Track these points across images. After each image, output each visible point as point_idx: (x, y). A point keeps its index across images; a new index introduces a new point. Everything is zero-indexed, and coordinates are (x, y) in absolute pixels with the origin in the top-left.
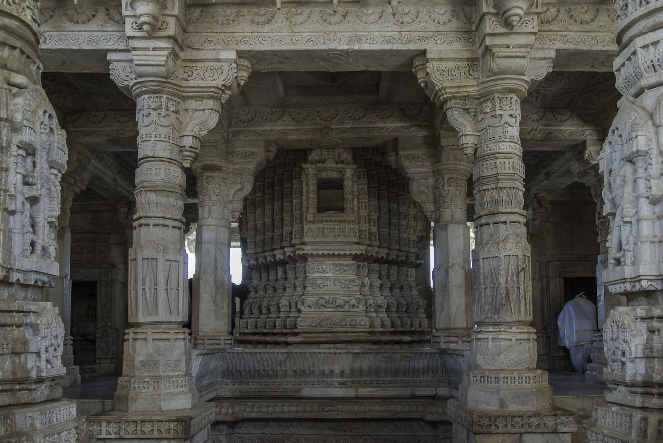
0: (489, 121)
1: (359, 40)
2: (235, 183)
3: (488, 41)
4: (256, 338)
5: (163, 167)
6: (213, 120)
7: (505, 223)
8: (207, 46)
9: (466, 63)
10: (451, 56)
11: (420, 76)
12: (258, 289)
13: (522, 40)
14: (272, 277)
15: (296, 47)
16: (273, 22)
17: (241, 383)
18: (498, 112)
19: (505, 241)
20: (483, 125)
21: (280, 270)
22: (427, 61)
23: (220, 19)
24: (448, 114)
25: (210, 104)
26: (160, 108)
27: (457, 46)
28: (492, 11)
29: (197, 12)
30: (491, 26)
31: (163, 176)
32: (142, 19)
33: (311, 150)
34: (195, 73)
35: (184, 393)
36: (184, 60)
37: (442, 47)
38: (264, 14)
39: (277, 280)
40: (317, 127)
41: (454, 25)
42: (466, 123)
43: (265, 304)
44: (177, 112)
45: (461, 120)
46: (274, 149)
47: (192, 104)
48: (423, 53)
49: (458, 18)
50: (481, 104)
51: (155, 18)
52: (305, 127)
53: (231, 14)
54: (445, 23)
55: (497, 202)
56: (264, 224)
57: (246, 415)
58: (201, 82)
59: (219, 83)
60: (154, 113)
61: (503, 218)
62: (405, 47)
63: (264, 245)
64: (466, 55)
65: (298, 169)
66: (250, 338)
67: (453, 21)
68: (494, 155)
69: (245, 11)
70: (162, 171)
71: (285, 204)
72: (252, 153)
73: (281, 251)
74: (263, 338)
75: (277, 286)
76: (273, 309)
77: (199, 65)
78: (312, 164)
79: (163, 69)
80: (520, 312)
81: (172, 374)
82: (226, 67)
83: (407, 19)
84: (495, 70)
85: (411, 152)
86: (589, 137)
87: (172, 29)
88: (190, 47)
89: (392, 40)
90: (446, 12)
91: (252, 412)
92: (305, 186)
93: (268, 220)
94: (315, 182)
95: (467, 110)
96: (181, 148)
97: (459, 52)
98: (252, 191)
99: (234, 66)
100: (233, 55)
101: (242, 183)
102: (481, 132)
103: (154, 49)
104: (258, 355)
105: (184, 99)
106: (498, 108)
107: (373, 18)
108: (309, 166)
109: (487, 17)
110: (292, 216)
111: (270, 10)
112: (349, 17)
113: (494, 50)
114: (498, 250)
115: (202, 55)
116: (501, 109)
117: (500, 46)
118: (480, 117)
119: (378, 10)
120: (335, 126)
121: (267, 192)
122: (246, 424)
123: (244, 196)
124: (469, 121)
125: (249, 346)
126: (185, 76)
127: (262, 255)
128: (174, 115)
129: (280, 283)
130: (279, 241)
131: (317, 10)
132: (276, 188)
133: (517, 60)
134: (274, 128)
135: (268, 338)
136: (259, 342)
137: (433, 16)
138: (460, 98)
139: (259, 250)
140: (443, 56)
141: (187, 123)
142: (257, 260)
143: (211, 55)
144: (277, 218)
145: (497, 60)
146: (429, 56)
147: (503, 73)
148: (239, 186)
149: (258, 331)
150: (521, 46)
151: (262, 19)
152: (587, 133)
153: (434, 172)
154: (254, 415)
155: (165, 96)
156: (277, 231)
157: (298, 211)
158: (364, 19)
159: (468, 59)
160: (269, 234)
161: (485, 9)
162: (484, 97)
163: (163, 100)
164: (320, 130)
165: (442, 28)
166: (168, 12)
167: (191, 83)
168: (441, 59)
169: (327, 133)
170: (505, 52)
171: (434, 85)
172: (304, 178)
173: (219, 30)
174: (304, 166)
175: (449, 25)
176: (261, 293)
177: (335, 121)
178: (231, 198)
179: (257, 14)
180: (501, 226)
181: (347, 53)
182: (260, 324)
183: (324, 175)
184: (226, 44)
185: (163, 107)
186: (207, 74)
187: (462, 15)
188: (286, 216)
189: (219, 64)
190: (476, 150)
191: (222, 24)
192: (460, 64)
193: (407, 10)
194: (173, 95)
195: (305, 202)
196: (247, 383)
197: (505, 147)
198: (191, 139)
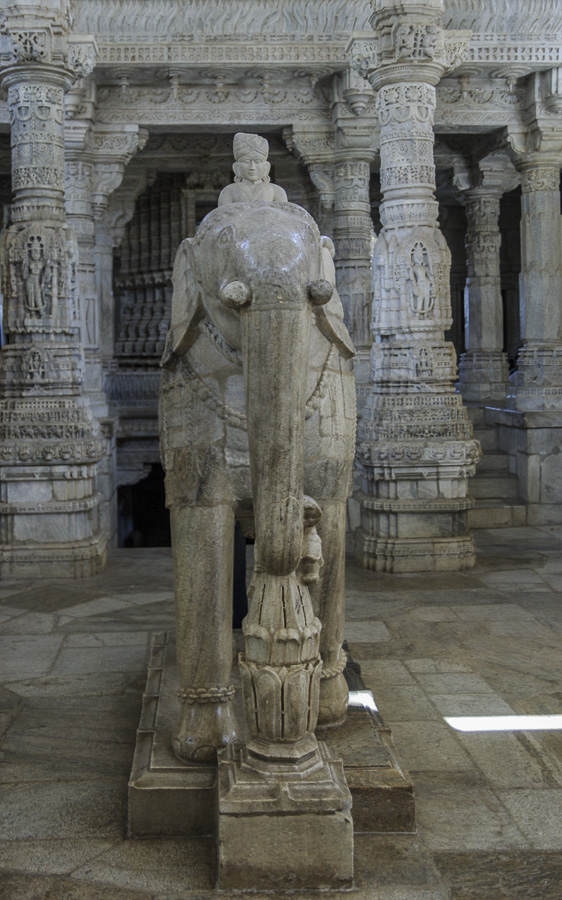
0: (342, 184)
1: (239, 117)
2: (117, 210)
3: (340, 124)
4: (135, 361)
5: (81, 223)
6: (118, 180)
7: (354, 267)
8: (114, 121)
9: (324, 135)
10: (312, 130)
11: (288, 142)
12: (135, 310)
13: (366, 123)
14: (149, 299)
15: (187, 123)
16: (169, 100)
17: (128, 404)
18: (350, 177)
19: (353, 282)
20: (339, 185)
21: (158, 293)
22: (293, 134)
23: (125, 98)
24: (311, 175)
25: (117, 168)
26: (77, 173)
27: (316, 122)
28: (343, 100)
29: (106, 92)
30: (341, 112)
31: (81, 230)
32: (68, 109)
33: (189, 173)
34: (104, 143)
35: (102, 405)
36: (96, 132)
37: (305, 123)
38: (161, 94)
39: (154, 302)
40: (197, 155)
41: (315, 104)
42: (325, 183)
43: (142, 327)
44: (90, 176)
45: (321, 181)
46: (154, 175)
47: (102, 168)
48: (291, 126)
49: (318, 98)
50: (337, 168)
51: (77, 106)
52: (185, 155)
53: (134, 93)
54: (307, 103)
55: (348, 251)
56: (140, 243)
57: (134, 434)
58: (109, 150)
59: (124, 151)
60: (72, 178)
61: (352, 264)
62: (276, 123)
63: (139, 266)
64: (324, 129)
65: (176, 191)
66: (129, 361)
67: (315, 101)
68: (346, 213)
69: (145, 91)
70: (81, 226)
71: (163, 226)
72: (134, 181)
73: (160, 274)
74: (143, 362)
75: (155, 309)
76: (152, 332)
77: (108, 136)
78: (191, 188)
79: (82, 144)
80: (364, 339)
81: (92, 390)
82: (130, 138)
83: (277, 99)
84: (346, 145)
85: (287, 180)
86: (457, 164)
87: (89, 113)
88: (100, 122)
89: (265, 117)
90: (308, 93)
91: (139, 430)
92: (184, 210)
93: (144, 240)
94: (193, 206)
95: (327, 173)
96: (93, 205)
97: (318, 126)
98: (134, 218)
99: (136, 136)
100: (136, 129)
101: (124, 210)
102: (337, 191)
103: (74, 128)
104: (145, 378)
105: (95, 164)
106: (349, 173)
107: (250, 97)
108: (188, 191)
109: (339, 105)
110: (170, 238)
111: (167, 90)
112: (230, 98)
113: (345, 130)
114: (348, 289)
115: (110, 128)
116: (352, 174)
117: (349, 127)
118: (336, 179)
119: (254, 91)
120: (214, 155)
121: (143, 210)
122: (132, 443)
123: (125, 222)
124: (327, 181)
125: (128, 369)
126: (96, 146)
127: (139, 277)
128: (88, 178)
129: (158, 305)
130: (156, 262)
131: (204, 91)
132: (153, 208)
133: (363, 138)
134: (155, 156)
135: (149, 362)
136: (138, 366)
137: (298, 97)
138: (321, 163)
139: (134, 270)
140: (306, 130)
141: (98, 184)
142: (133, 281)
143: (118, 128)
144: (154, 239)
145: (348, 138)
146: (295, 130)
147: (352, 147)
148: (121, 213)
149: (137, 353)
150: (365, 128)
151: (159, 98)
152: (455, 160)
153: (308, 200)
154: (142, 434)
155: (81, 163)
156: (155, 253)
157: (177, 234)
158: (243, 98)
159: (326, 132)
160: (145, 255)
161: (337, 100)
162: (339, 163)
163: (80, 166)
164: (200, 158)
165: (305, 107)
166: (86, 99)
167: (102, 151)
168: (304, 133)
169: (206, 162)
170: (353, 132)
171: (299, 153)
172: (182, 202)
173: (124, 107)
174: (183, 191)
175: (311, 104)
176: (137, 315)
177: (214, 149)
178: (113, 224)
179: (155, 94)
180: (351, 270)
181: (229, 126)
182: (139, 346)
183: (202, 198)
184: (130, 120)
185: (80, 172)
186: (114, 144)
187: (321, 96)
188: (165, 238)
189: (125, 135)
190: (333, 205)
191: (126, 102)
192: (319, 136)
193: (277, 91)
194: (87, 161)
195: (184, 227)
196: (135, 404)
197: (354, 206)
198: (101, 198)
